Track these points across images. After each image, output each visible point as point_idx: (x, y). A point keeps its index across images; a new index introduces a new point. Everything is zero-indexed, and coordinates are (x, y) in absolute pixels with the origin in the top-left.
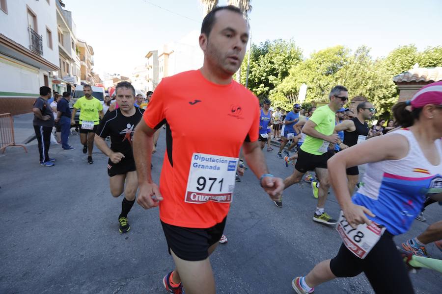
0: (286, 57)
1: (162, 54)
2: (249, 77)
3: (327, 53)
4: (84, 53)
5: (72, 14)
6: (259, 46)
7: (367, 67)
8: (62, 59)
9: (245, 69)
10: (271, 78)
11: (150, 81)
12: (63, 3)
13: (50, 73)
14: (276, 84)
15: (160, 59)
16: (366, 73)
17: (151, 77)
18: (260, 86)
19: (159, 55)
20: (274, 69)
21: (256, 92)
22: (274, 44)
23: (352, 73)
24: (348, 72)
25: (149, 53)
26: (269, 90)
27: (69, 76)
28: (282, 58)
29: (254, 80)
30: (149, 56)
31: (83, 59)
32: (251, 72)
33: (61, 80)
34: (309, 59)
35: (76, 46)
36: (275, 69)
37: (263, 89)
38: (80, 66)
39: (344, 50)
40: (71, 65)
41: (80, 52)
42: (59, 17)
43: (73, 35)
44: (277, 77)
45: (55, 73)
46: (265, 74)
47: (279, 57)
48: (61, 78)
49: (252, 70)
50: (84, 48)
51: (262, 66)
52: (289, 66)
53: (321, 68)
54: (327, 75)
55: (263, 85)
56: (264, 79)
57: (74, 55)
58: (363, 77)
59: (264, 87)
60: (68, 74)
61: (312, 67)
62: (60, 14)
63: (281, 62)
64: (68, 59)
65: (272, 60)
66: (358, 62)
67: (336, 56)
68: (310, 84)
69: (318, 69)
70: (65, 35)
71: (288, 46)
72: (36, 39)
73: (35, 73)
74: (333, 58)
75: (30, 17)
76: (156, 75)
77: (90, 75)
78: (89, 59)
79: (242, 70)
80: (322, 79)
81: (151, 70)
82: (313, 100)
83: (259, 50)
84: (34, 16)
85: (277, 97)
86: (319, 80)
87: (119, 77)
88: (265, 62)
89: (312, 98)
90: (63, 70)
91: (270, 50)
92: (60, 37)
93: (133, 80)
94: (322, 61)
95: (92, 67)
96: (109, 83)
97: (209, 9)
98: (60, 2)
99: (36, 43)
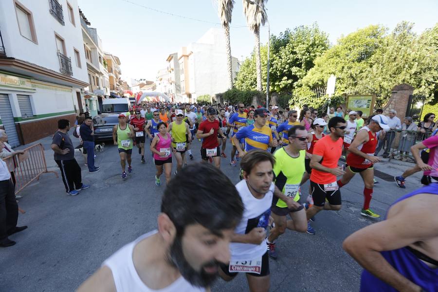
0: (309, 44)
1: (181, 57)
2: (270, 71)
3: (358, 37)
4: (111, 65)
5: (97, 31)
6: (278, 36)
7: (410, 47)
8: (92, 74)
9: (266, 63)
10: (294, 69)
11: (173, 84)
12: (89, 21)
13: (81, 89)
14: (300, 76)
15: (180, 61)
16: (409, 54)
17: (173, 79)
18: (283, 79)
19: (179, 58)
20: (297, 60)
21: (278, 85)
22: (295, 32)
23: (391, 56)
24: (385, 56)
25: (170, 56)
26: (293, 82)
27: (99, 88)
28: (305, 46)
29: (275, 73)
30: (170, 59)
31: (110, 71)
32: (272, 66)
34: (337, 45)
35: (104, 59)
37: (286, 82)
38: (108, 78)
39: (379, 30)
40: (101, 78)
41: (107, 65)
42: (85, 36)
43: (100, 50)
44: (300, 67)
45: (87, 89)
46: (288, 66)
47: (302, 46)
48: (93, 92)
49: (273, 63)
50: (111, 60)
51: (283, 57)
52: (314, 55)
53: (351, 54)
54: (359, 61)
55: (285, 78)
56: (287, 72)
57: (102, 68)
58: (405, 60)
59: (288, 80)
60: (98, 87)
61: (341, 55)
62: (85, 31)
63: (304, 51)
64: (97, 73)
65: (294, 50)
66: (398, 43)
67: (368, 39)
69: (347, 56)
70: (92, 51)
71: (311, 32)
72: (65, 62)
73: (68, 91)
74: (366, 42)
75: (59, 42)
76: (177, 77)
77: (118, 84)
78: (116, 69)
79: (262, 64)
80: (354, 66)
81: (173, 72)
82: (344, 92)
83: (279, 41)
84: (62, 41)
85: (302, 92)
86: (350, 68)
87: (145, 82)
88: (287, 53)
89: (343, 91)
90: (93, 84)
91: (291, 40)
92: (88, 54)
93: (157, 84)
94: (352, 46)
95: (120, 76)
96: (136, 89)
97: (223, 5)
98: (85, 21)
99: (66, 65)
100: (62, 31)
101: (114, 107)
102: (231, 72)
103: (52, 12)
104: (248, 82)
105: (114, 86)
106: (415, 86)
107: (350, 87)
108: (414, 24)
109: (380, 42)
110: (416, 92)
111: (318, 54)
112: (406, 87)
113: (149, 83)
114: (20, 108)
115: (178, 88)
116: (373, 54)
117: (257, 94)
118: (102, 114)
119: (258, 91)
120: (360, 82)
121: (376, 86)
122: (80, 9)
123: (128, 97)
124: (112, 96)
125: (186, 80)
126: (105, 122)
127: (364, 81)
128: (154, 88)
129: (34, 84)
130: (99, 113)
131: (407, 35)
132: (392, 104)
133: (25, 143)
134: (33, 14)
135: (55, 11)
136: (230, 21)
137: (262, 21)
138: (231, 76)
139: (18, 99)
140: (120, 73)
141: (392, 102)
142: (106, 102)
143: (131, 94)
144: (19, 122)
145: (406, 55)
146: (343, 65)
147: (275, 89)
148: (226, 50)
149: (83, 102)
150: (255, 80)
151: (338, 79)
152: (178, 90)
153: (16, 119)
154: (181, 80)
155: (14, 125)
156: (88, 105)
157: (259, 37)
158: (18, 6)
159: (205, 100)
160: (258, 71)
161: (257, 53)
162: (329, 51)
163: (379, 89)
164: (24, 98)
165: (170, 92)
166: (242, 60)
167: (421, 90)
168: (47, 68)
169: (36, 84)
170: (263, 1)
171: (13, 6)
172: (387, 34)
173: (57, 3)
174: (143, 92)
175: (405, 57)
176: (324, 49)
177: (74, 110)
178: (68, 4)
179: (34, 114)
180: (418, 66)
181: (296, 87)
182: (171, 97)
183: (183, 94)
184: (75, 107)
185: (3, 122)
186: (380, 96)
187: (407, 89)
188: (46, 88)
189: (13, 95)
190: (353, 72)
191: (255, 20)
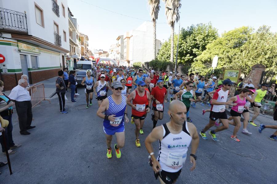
0: (205, 35)
1: (126, 38)
2: (179, 50)
3: (234, 33)
4: (83, 40)
6: (186, 29)
7: (267, 41)
8: (72, 45)
9: (177, 45)
10: (195, 50)
11: (119, 54)
12: (72, 14)
13: (65, 54)
14: (198, 54)
15: (125, 41)
17: (120, 51)
18: (187, 56)
19: (124, 38)
20: (197, 44)
21: (184, 59)
22: (197, 27)
23: (254, 46)
24: (251, 46)
25: (119, 37)
26: (193, 58)
27: (75, 54)
28: (202, 36)
29: (183, 51)
30: (118, 39)
31: (82, 44)
32: (181, 47)
34: (221, 37)
35: (79, 37)
37: (189, 57)
38: (81, 48)
39: (248, 29)
40: (77, 48)
41: (81, 40)
42: (70, 23)
43: (78, 31)
44: (199, 49)
45: (68, 54)
46: (190, 48)
47: (201, 36)
48: (71, 56)
50: (83, 37)
51: (188, 42)
52: (207, 42)
53: (230, 44)
54: (234, 48)
55: (189, 55)
56: (190, 51)
57: (78, 42)
58: (263, 50)
60: (74, 53)
62: (71, 21)
63: (201, 39)
64: (75, 45)
65: (195, 38)
66: (259, 38)
67: (241, 35)
68: (221, 55)
69: (227, 44)
70: (73, 32)
71: (207, 28)
72: (58, 38)
73: (58, 55)
74: (239, 37)
75: (55, 27)
76: (122, 50)
77: (86, 52)
78: (86, 43)
79: (175, 46)
80: (231, 51)
81: (120, 47)
82: (223, 67)
83: (186, 32)
84: (57, 26)
85: (197, 65)
86: (228, 52)
87: (102, 52)
88: (191, 40)
90: (72, 51)
92: (71, 33)
93: (110, 53)
94: (230, 38)
95: (88, 47)
96: (97, 56)
97: (153, 8)
98: (71, 14)
99: (58, 40)
101: (83, 66)
102: (155, 49)
103: (53, 10)
104: (165, 56)
105: (83, 53)
106: (269, 66)
107: (227, 63)
108: (270, 27)
109: (249, 37)
110: (267, 69)
111: (210, 41)
112: (261, 66)
113: (105, 52)
114: (32, 63)
116: (243, 44)
117: (170, 64)
118: (76, 69)
119: (171, 62)
120: (234, 61)
121: (244, 64)
122: (68, 7)
123: (91, 60)
124: (82, 59)
125: (127, 53)
126: (78, 75)
127: (236, 60)
128: (107, 56)
129: (40, 50)
130: (74, 69)
131: (266, 34)
132: (251, 76)
133: (32, 82)
134: (44, 11)
135: (55, 9)
136: (157, 18)
137: (176, 19)
138: (155, 52)
139: (31, 58)
140: (88, 45)
141: (251, 75)
142: (79, 62)
143: (93, 58)
144: (31, 71)
145: (263, 46)
146: (224, 50)
147: (182, 61)
148: (153, 36)
149: (65, 61)
150: (170, 55)
151: (220, 58)
152: (122, 58)
153: (29, 69)
154: (125, 52)
155: (27, 73)
156: (68, 63)
157: (174, 29)
158: (37, 7)
159: (138, 65)
160: (172, 50)
161: (172, 39)
162: (217, 41)
163: (245, 66)
164: (34, 58)
165: (117, 58)
166: (163, 42)
167: (272, 68)
168: (49, 42)
170: (177, 8)
171: (34, 6)
172: (253, 32)
173: (56, 4)
174: (101, 57)
175: (263, 48)
176: (214, 39)
177: (60, 66)
178: (62, 5)
179: (38, 67)
180: (270, 53)
181: (195, 61)
182: (118, 62)
183: (125, 61)
184: (61, 64)
185: (22, 70)
186: (246, 71)
187: (261, 68)
188: (46, 53)
189: (29, 56)
190: (230, 54)
191: (172, 18)
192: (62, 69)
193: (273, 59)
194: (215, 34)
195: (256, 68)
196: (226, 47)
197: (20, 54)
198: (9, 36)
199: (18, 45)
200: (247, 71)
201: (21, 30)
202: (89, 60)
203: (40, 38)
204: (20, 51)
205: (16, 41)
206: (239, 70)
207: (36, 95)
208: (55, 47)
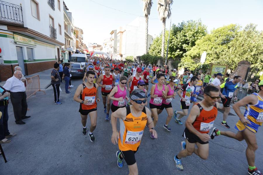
0: (195, 32)
1: (119, 33)
2: (170, 45)
3: (223, 30)
4: (78, 34)
5: (72, 14)
6: (177, 25)
7: (253, 39)
8: (67, 39)
9: (168, 40)
10: (184, 46)
11: (112, 48)
12: (68, 8)
13: (60, 47)
14: (187, 49)
15: (118, 35)
17: (113, 45)
18: (177, 51)
19: (117, 33)
21: (174, 54)
22: (187, 24)
23: (241, 43)
24: (238, 43)
25: (112, 31)
26: (183, 53)
27: (70, 47)
28: (192, 33)
29: (173, 47)
30: (112, 33)
31: (77, 37)
32: (171, 42)
33: (66, 50)
34: (210, 34)
35: (74, 30)
36: (187, 40)
37: (179, 53)
38: (76, 41)
39: (236, 27)
40: (71, 41)
41: (76, 34)
42: (65, 16)
43: (73, 25)
44: (188, 45)
45: (63, 47)
46: (180, 43)
47: (191, 32)
48: (66, 49)
49: (172, 41)
50: (78, 31)
51: (178, 38)
52: (197, 38)
53: (218, 40)
54: (222, 44)
56: (180, 47)
57: (72, 36)
58: (249, 47)
59: (180, 51)
60: (69, 46)
61: (212, 40)
63: (191, 36)
64: (70, 38)
65: (186, 35)
66: (246, 36)
67: (229, 32)
68: (210, 51)
69: (216, 41)
70: (68, 25)
71: (197, 24)
72: (53, 31)
73: (53, 48)
74: (227, 34)
75: (51, 20)
76: (115, 44)
77: (81, 45)
78: (81, 37)
79: (166, 41)
80: (219, 47)
81: (113, 41)
83: (177, 28)
84: (53, 19)
85: (186, 60)
86: (216, 48)
87: (96, 45)
88: (181, 36)
89: (210, 61)
90: (67, 44)
91: (184, 28)
92: (66, 27)
93: (103, 47)
94: (219, 35)
95: (82, 41)
96: (91, 49)
97: (146, 4)
98: (66, 8)
99: (53, 33)
100: (54, 14)
101: (78, 58)
102: (147, 44)
103: (49, 3)
104: (156, 51)
105: (78, 46)
106: (254, 62)
107: (215, 59)
108: (257, 25)
109: (236, 34)
110: (252, 66)
111: (199, 38)
112: (246, 63)
113: (98, 46)
114: (28, 55)
115: (115, 51)
116: (231, 41)
117: (160, 58)
118: (71, 62)
119: (162, 57)
120: (221, 57)
121: (230, 60)
122: (63, 1)
123: (86, 53)
124: (77, 52)
125: (120, 46)
126: (72, 67)
127: (224, 56)
128: (101, 49)
129: (35, 42)
130: (69, 61)
131: (252, 32)
133: (28, 74)
134: (39, 4)
135: (50, 2)
136: (149, 14)
137: (168, 15)
138: (147, 46)
139: (27, 50)
140: (82, 39)
141: (237, 71)
142: (74, 55)
143: (88, 52)
144: (27, 63)
145: (249, 44)
146: (212, 46)
147: (172, 56)
148: (145, 31)
149: (60, 54)
150: (161, 50)
151: (209, 54)
153: (25, 61)
154: (118, 46)
155: (23, 64)
156: (63, 56)
157: (165, 25)
159: (130, 59)
160: (163, 45)
161: (163, 34)
162: (206, 37)
163: (231, 62)
164: (30, 50)
165: (111, 52)
166: (155, 37)
167: (256, 65)
169: (37, 42)
170: (169, 4)
172: (241, 30)
174: (95, 51)
175: (249, 45)
176: (203, 35)
177: (55, 58)
179: (34, 59)
180: (256, 51)
181: (184, 56)
182: (111, 55)
183: (118, 55)
184: (56, 56)
185: (18, 62)
186: (232, 66)
187: (247, 64)
188: (42, 45)
189: (25, 48)
190: (217, 51)
191: (164, 15)
192: (57, 61)
193: (258, 56)
194: (204, 31)
195: (242, 64)
196: (214, 44)
197: (16, 46)
198: (5, 28)
199: (14, 37)
200: (234, 66)
201: (16, 22)
202: (83, 53)
203: (36, 31)
204: (16, 43)
205: (12, 33)
206: (225, 66)
207: (32, 86)
208: (51, 40)
